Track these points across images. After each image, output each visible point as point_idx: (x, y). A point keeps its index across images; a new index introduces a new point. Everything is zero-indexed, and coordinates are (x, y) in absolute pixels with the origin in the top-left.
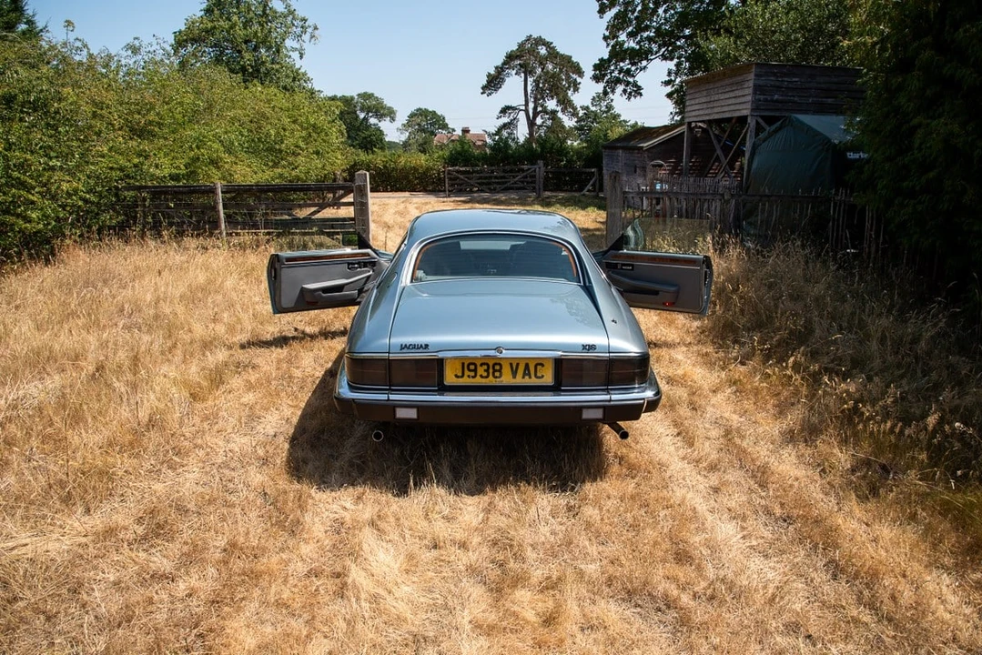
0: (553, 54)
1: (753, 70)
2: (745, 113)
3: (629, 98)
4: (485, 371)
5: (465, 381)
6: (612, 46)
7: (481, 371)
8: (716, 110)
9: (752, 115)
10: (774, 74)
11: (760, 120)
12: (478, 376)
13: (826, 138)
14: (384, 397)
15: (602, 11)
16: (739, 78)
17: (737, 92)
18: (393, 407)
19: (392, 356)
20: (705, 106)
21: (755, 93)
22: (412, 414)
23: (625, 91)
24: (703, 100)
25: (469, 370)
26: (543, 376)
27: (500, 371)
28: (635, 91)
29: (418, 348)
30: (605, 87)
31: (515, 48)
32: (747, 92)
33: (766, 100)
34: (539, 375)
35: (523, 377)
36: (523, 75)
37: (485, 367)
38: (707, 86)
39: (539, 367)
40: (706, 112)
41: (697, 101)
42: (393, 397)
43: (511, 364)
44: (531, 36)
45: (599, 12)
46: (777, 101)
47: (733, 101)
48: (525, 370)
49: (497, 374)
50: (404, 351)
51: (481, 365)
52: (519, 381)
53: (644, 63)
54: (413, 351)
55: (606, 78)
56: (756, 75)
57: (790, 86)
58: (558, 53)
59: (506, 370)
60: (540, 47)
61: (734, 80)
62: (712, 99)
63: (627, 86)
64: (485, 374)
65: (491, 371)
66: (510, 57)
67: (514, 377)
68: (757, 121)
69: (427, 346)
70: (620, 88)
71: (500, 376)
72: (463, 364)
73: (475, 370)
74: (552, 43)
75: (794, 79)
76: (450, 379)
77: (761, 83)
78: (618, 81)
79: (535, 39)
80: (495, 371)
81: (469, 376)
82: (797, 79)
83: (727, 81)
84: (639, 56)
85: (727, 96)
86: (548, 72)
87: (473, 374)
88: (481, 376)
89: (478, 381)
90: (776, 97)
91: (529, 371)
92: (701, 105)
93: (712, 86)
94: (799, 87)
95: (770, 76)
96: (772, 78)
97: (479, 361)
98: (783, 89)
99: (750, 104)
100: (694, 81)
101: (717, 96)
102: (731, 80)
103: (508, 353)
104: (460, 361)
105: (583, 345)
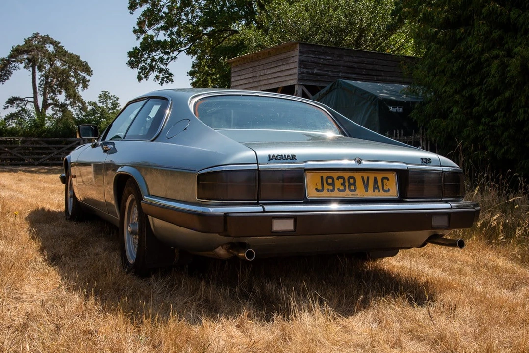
0: (61, 53)
1: (298, 48)
2: (292, 83)
3: (162, 84)
4: (342, 184)
5: (325, 195)
6: (144, 39)
7: (338, 184)
8: (263, 83)
9: (298, 84)
10: (313, 52)
11: (305, 89)
12: (336, 190)
13: (373, 95)
14: (259, 209)
15: (133, 7)
16: (284, 56)
17: (282, 67)
19: (261, 167)
20: (251, 80)
21: (300, 67)
22: (288, 226)
23: (157, 77)
24: (248, 76)
25: (328, 184)
26: (389, 190)
27: (354, 184)
28: (167, 78)
29: (286, 159)
30: (139, 73)
31: (22, 43)
32: (292, 66)
33: (308, 73)
34: (386, 188)
35: (374, 191)
36: (31, 69)
37: (341, 181)
38: (253, 64)
39: (385, 181)
40: (253, 85)
41: (243, 77)
42: (267, 209)
43: (363, 178)
44: (38, 34)
45: (130, 8)
46: (316, 74)
47: (280, 74)
48: (374, 186)
49: (352, 188)
50: (272, 161)
51: (338, 178)
52: (371, 194)
53: (176, 53)
54: (281, 161)
55: (140, 65)
56: (300, 52)
57: (325, 62)
58: (66, 52)
59: (359, 183)
60: (47, 45)
61: (279, 57)
62: (259, 74)
63: (160, 72)
64: (342, 188)
65: (347, 184)
66: (17, 52)
67: (367, 191)
68: (302, 89)
69: (294, 156)
70: (153, 75)
71: (355, 190)
72: (322, 178)
73: (333, 184)
74: (59, 43)
75: (328, 58)
76: (311, 194)
77: (304, 59)
78: (152, 68)
79: (42, 38)
80: (350, 184)
81: (328, 190)
82: (330, 58)
83: (272, 59)
84: (170, 47)
85: (273, 70)
86: (58, 68)
87: (331, 188)
88: (339, 190)
89: (337, 195)
90: (315, 71)
91: (378, 185)
92: (247, 80)
93: (257, 64)
94: (331, 64)
95: (310, 54)
96: (312, 56)
97: (335, 175)
98: (320, 65)
99: (297, 75)
100: (239, 61)
101: (263, 71)
102: (276, 58)
103: (365, 164)
104: (318, 175)
105: (421, 159)
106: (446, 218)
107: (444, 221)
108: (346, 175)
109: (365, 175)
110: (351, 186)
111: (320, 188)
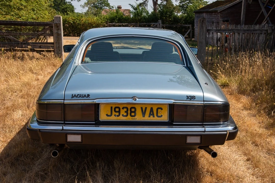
4: (125, 112)
5: (113, 118)
7: (123, 112)
12: (121, 115)
14: (60, 128)
18: (66, 134)
19: (66, 102)
22: (78, 138)
25: (116, 112)
26: (162, 116)
27: (135, 112)
29: (83, 97)
34: (159, 115)
35: (149, 117)
37: (125, 110)
39: (159, 110)
42: (65, 128)
43: (142, 108)
48: (150, 113)
49: (133, 114)
50: (73, 98)
51: (123, 108)
52: (147, 118)
54: (79, 98)
59: (139, 112)
64: (125, 114)
65: (129, 112)
67: (144, 116)
69: (88, 95)
71: (134, 116)
72: (112, 108)
73: (119, 112)
76: (103, 117)
80: (131, 112)
81: (115, 115)
87: (117, 114)
88: (123, 115)
89: (121, 118)
91: (153, 113)
97: (121, 106)
104: (109, 106)
105: (187, 96)
108: (129, 106)
109: (144, 106)
110: (132, 113)
111: (109, 114)
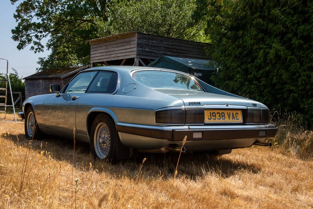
1: (137, 35)
2: (132, 56)
4: (219, 116)
5: (212, 121)
7: (217, 115)
8: (113, 56)
9: (137, 58)
10: (146, 38)
11: (141, 61)
12: (217, 119)
14: (187, 127)
16: (128, 40)
17: (126, 46)
19: (186, 108)
20: (105, 54)
21: (138, 47)
24: (103, 51)
25: (213, 116)
26: (239, 119)
27: (224, 116)
28: (40, 49)
29: (196, 104)
32: (133, 46)
33: (142, 51)
34: (237, 118)
35: (232, 120)
38: (106, 44)
39: (237, 115)
40: (106, 57)
42: (191, 127)
43: (227, 113)
46: (147, 52)
47: (125, 51)
48: (232, 117)
49: (223, 118)
50: (190, 105)
51: (217, 113)
54: (194, 105)
56: (138, 38)
57: (153, 45)
59: (226, 116)
61: (124, 40)
62: (110, 50)
64: (219, 118)
65: (221, 116)
67: (230, 119)
68: (139, 61)
69: (200, 103)
71: (225, 119)
72: (210, 113)
73: (215, 116)
75: (154, 42)
76: (207, 121)
77: (140, 42)
80: (222, 116)
82: (155, 42)
83: (119, 41)
85: (120, 48)
87: (214, 118)
89: (217, 121)
90: (147, 49)
91: (234, 117)
92: (102, 53)
93: (109, 44)
94: (156, 45)
95: (144, 39)
96: (145, 40)
97: (216, 112)
98: (150, 46)
99: (136, 52)
100: (96, 41)
101: (113, 49)
102: (122, 41)
103: (230, 107)
104: (209, 111)
105: (253, 104)
106: (265, 132)
107: (263, 134)
108: (221, 112)
109: (229, 112)
111: (210, 118)
